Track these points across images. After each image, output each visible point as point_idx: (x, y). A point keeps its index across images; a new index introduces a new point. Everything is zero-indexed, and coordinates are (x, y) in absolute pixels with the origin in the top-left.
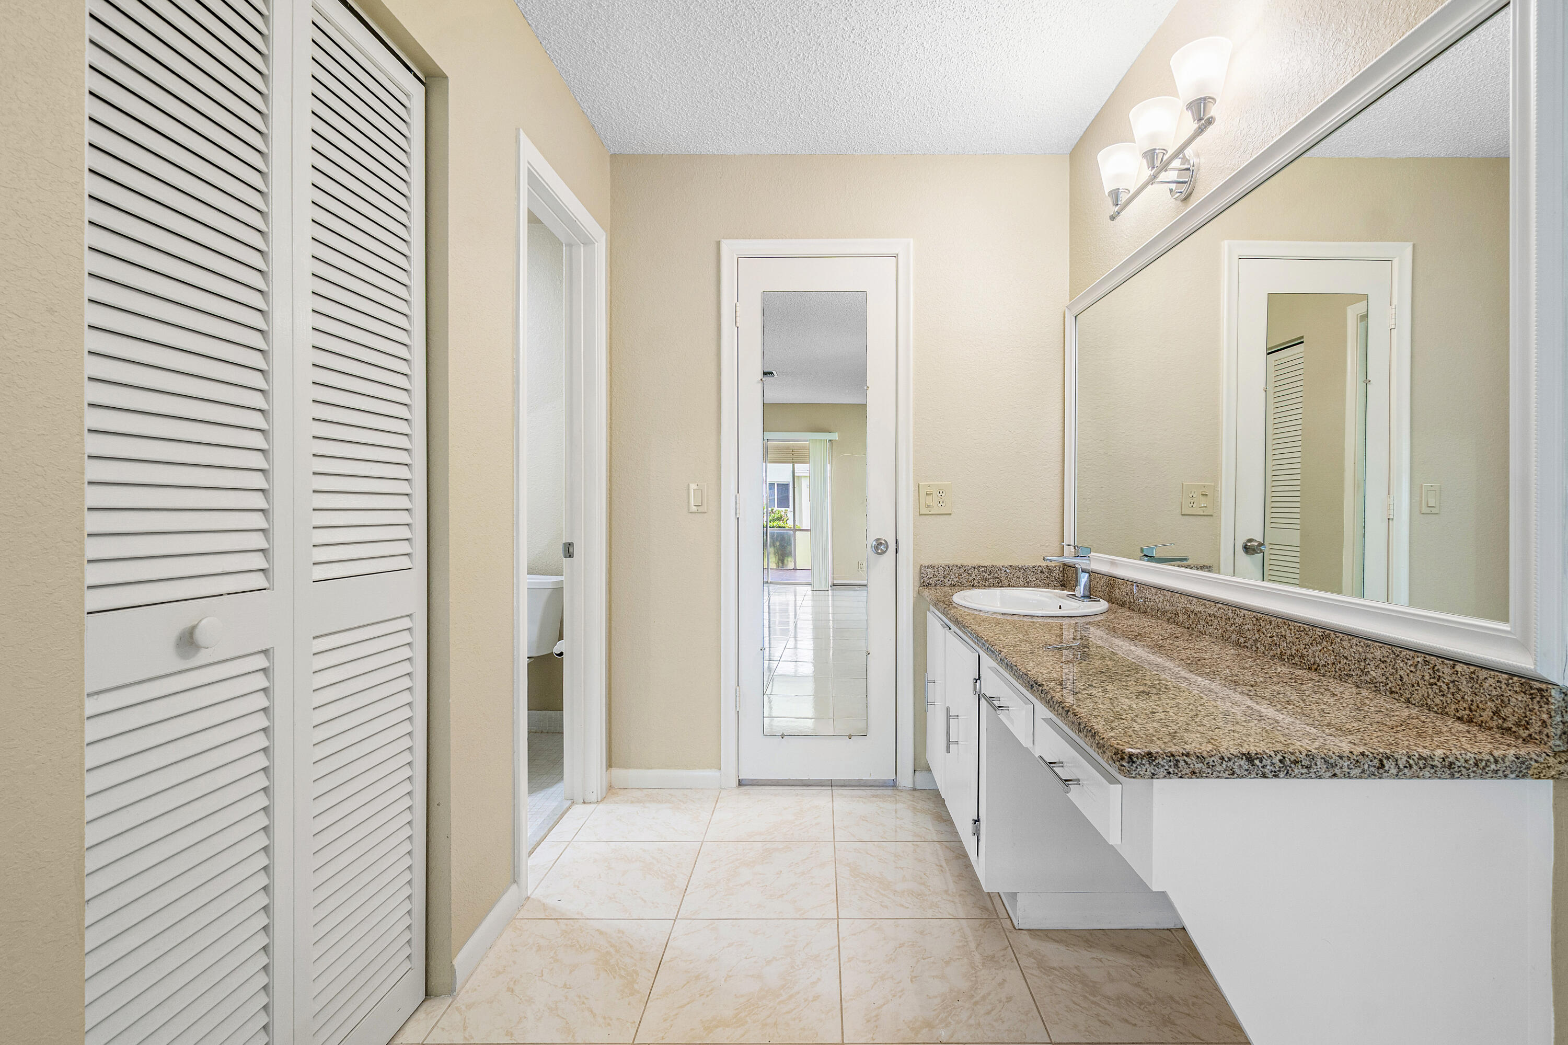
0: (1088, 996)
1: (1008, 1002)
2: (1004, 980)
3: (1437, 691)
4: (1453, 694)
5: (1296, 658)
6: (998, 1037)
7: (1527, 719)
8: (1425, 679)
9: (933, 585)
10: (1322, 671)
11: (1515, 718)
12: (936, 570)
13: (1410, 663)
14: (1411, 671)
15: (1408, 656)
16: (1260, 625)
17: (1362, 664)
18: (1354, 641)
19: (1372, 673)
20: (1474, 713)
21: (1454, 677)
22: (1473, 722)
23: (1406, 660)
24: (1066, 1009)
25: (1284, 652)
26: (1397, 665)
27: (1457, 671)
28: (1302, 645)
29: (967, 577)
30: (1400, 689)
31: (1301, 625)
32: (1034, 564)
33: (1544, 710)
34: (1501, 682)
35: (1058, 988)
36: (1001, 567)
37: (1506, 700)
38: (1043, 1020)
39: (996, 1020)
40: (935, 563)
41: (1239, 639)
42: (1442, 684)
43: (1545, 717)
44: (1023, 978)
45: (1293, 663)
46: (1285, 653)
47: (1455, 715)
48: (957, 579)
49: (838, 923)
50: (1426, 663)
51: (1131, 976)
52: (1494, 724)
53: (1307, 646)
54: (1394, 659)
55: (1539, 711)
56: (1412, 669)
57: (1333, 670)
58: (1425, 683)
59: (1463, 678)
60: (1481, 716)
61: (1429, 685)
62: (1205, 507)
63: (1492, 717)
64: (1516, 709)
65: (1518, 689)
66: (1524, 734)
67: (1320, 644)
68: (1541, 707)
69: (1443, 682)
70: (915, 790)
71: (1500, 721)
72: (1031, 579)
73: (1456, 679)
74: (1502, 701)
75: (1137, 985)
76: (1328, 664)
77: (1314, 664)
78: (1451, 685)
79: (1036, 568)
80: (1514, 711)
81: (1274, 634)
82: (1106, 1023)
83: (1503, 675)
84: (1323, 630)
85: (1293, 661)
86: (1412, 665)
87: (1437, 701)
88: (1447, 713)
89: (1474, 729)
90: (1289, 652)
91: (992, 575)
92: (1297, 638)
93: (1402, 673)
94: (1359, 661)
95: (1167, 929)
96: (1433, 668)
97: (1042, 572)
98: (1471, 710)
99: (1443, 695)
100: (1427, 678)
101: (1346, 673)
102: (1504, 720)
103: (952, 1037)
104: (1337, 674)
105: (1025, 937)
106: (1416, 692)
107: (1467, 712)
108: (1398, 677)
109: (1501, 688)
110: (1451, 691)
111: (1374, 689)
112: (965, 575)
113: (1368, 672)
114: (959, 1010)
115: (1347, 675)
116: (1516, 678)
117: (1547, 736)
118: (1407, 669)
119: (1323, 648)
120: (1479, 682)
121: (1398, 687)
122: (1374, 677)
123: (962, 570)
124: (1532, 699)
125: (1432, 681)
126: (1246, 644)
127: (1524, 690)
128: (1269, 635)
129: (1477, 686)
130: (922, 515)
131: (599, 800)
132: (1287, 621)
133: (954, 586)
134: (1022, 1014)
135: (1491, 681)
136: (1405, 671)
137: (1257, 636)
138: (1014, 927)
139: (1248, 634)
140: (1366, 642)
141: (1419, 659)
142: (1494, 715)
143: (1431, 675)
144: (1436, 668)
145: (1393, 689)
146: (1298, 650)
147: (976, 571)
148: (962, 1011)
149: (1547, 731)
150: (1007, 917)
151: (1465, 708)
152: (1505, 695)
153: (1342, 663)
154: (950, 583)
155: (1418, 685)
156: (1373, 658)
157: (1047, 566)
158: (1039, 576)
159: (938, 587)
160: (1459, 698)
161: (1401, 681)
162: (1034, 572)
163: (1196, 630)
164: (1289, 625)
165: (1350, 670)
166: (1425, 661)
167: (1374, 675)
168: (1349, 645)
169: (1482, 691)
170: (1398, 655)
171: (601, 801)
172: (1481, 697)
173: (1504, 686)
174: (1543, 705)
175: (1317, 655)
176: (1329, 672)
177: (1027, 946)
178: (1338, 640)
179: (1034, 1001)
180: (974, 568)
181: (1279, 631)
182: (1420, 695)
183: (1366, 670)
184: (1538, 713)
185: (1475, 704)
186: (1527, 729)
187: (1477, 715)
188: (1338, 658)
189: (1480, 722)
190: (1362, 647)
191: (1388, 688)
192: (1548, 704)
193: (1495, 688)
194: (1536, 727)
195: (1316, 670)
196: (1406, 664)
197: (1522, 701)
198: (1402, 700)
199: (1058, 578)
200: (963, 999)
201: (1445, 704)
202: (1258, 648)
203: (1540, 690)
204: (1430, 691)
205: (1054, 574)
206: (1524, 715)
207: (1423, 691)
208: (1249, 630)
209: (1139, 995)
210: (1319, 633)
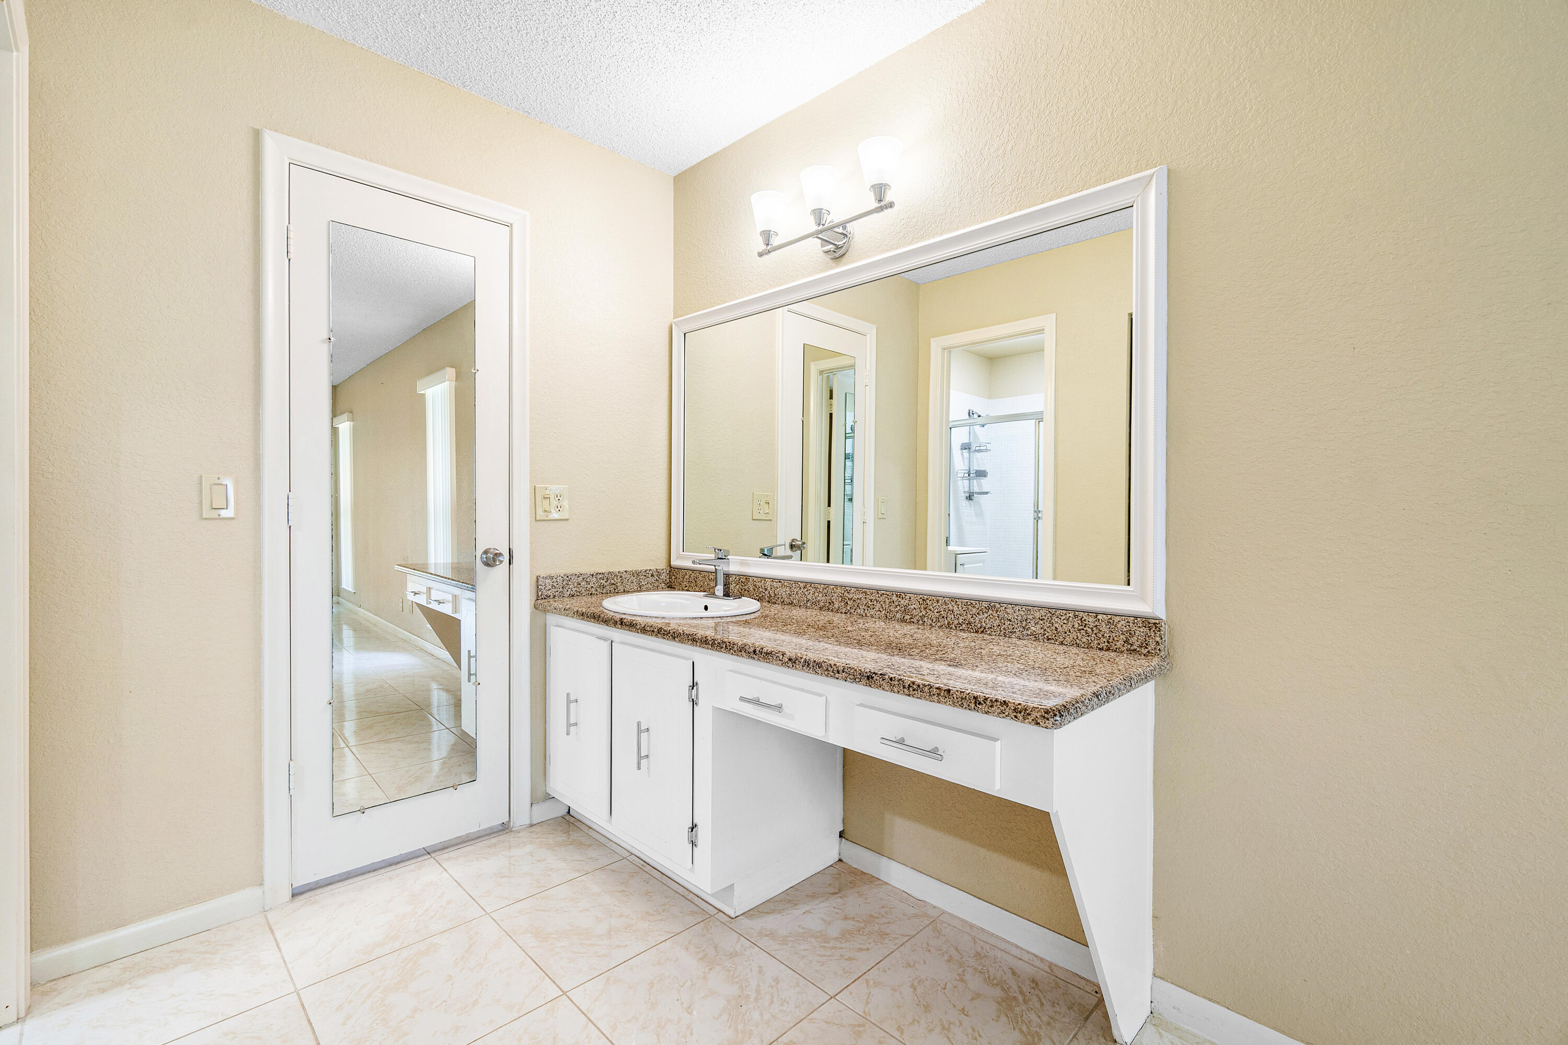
0: (824, 945)
1: (778, 983)
2: (760, 967)
3: (1084, 634)
4: (1096, 634)
5: (964, 626)
6: (795, 1018)
7: (1146, 642)
8: (1075, 627)
9: (552, 597)
10: (988, 632)
11: (1139, 643)
12: (555, 580)
13: (1063, 618)
14: (1064, 623)
15: (1061, 614)
16: (927, 604)
17: (1024, 623)
18: (1017, 608)
19: (1032, 628)
20: (1111, 644)
21: (1096, 623)
22: (1110, 649)
23: (1060, 617)
24: (820, 964)
25: (951, 622)
26: (1052, 621)
27: (1099, 619)
28: (969, 615)
29: (586, 586)
30: (1055, 636)
31: (967, 601)
32: (645, 569)
33: (1158, 635)
34: (1129, 622)
35: (801, 950)
36: (617, 573)
37: (1133, 633)
38: (812, 983)
39: (782, 1005)
40: (553, 572)
41: (904, 617)
42: (1088, 629)
43: (1158, 639)
44: (771, 957)
45: (961, 630)
46: (953, 623)
47: (1097, 647)
48: (576, 589)
49: (568, 997)
50: (1076, 616)
51: (837, 913)
52: (1125, 648)
53: (974, 616)
54: (1051, 617)
55: (1154, 636)
56: (1065, 621)
57: (999, 630)
58: (1075, 630)
59: (1103, 623)
60: (1116, 645)
61: (1078, 630)
62: (768, 513)
63: (1124, 645)
64: (1139, 637)
65: (1141, 625)
66: (1144, 651)
67: (987, 613)
68: (1155, 633)
69: (1089, 627)
70: (532, 826)
71: (1129, 646)
72: (643, 583)
73: (1098, 624)
74: (1130, 634)
75: (846, 918)
76: (994, 626)
77: (981, 627)
78: (1094, 629)
79: (647, 572)
80: (1138, 639)
81: (942, 610)
82: (850, 959)
83: (1131, 618)
84: (989, 603)
85: (961, 628)
86: (1065, 619)
87: (1084, 640)
88: (1091, 647)
89: (1113, 654)
90: (956, 622)
91: (609, 582)
92: (964, 611)
93: (1057, 625)
94: (1021, 622)
95: (830, 866)
96: (1081, 619)
97: (652, 575)
98: (1108, 642)
99: (1089, 636)
100: (1076, 626)
101: (1010, 631)
102: (1132, 645)
103: (762, 1041)
104: (1002, 633)
105: (744, 921)
106: (1068, 636)
107: (1106, 644)
108: (1054, 628)
109: (1129, 626)
110: (1094, 632)
111: (1034, 639)
112: (583, 583)
113: (1029, 628)
114: (748, 1013)
115: (1011, 632)
116: (1139, 619)
117: (1160, 650)
118: (1061, 622)
119: (989, 615)
120: (1114, 624)
121: (1054, 635)
122: (1034, 631)
123: (581, 578)
124: (1150, 630)
125: (1080, 628)
126: (912, 620)
127: (1144, 625)
128: (936, 611)
129: (1113, 627)
130: (538, 520)
131: (22, 1014)
132: (954, 599)
133: (573, 596)
134: (795, 987)
135: (1123, 622)
136: (1060, 624)
137: (924, 613)
138: (730, 917)
139: (914, 612)
140: (1027, 607)
141: (1070, 615)
142: (1125, 643)
143: (1079, 624)
144: (1083, 619)
145: (1050, 637)
146: (965, 620)
147: (594, 579)
148: (752, 1013)
149: (1159, 647)
150: (717, 911)
151: (1104, 642)
152: (1132, 630)
153: (1006, 624)
154: (568, 593)
155: (1070, 632)
156: (1033, 618)
157: (657, 569)
158: (651, 580)
159: (557, 599)
160: (1100, 636)
161: (1056, 630)
162: (645, 576)
163: (855, 613)
164: (957, 602)
165: (1013, 629)
166: (1075, 616)
167: (1034, 629)
168: (1012, 611)
169: (1116, 630)
170: (1054, 614)
171: (27, 1015)
172: (1116, 633)
173: (1131, 624)
174: (1157, 632)
175: (983, 621)
176: (995, 632)
177: (752, 928)
178: (1003, 608)
179: (794, 971)
180: (593, 575)
181: (947, 607)
182: (1071, 639)
183: (1027, 627)
184: (1154, 638)
185: (1111, 638)
186: (1147, 648)
187: (1113, 645)
188: (1002, 621)
189: (1115, 649)
190: (1024, 611)
191: (1045, 637)
192: (1160, 631)
193: (1125, 626)
194: (1152, 645)
195: (983, 632)
196: (1060, 619)
197: (1143, 632)
198: (1058, 643)
199: (666, 580)
200: (743, 1002)
201: (1090, 641)
202: (925, 622)
203: (1155, 624)
204: (1079, 634)
205: (662, 577)
206: (1144, 640)
207: (1074, 635)
208: (915, 608)
209: (853, 925)
210: (985, 605)
